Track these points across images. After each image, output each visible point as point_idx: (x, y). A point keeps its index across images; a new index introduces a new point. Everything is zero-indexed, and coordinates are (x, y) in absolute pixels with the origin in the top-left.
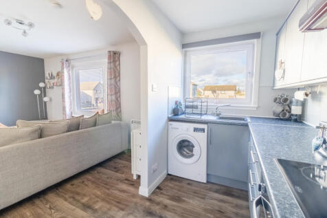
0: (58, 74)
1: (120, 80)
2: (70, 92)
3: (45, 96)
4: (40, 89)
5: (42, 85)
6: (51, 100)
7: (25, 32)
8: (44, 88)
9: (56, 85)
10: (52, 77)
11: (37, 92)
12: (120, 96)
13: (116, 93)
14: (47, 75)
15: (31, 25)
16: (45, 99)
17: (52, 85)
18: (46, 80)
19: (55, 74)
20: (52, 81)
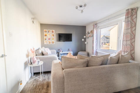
0: (91, 32)
1: (135, 30)
2: (96, 39)
3: (85, 41)
4: (84, 38)
5: (85, 37)
6: (87, 43)
7: (82, 11)
8: (85, 38)
9: (90, 37)
10: (89, 33)
11: (83, 40)
12: (134, 41)
13: (131, 39)
14: (87, 33)
15: (85, 6)
16: (86, 43)
17: (88, 37)
18: (86, 35)
19: (90, 32)
20: (88, 35)
